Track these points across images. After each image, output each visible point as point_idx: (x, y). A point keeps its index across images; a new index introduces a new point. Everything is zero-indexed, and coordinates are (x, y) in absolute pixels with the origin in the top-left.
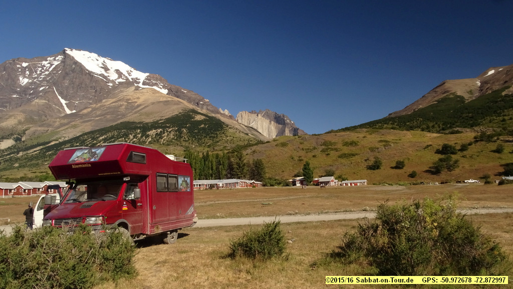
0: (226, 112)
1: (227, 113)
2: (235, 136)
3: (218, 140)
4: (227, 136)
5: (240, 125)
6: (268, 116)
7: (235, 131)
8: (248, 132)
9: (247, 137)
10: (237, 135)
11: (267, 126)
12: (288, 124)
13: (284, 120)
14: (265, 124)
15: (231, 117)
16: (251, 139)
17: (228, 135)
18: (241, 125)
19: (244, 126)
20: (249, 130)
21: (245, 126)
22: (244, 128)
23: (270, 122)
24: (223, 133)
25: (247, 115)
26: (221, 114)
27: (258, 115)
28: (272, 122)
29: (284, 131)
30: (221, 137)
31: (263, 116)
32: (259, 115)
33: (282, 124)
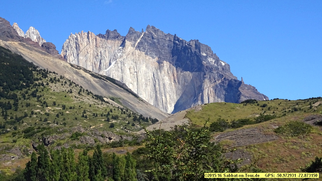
0: (33, 34)
1: (34, 38)
2: (67, 104)
3: (19, 114)
4: (45, 104)
5: (77, 73)
6: (153, 45)
7: (67, 88)
8: (102, 92)
9: (102, 107)
10: (74, 100)
11: (151, 75)
12: (211, 69)
13: (199, 59)
14: (143, 68)
15: (48, 48)
16: (114, 113)
17: (49, 101)
18: (82, 72)
19: (88, 76)
20: (105, 87)
21: (93, 75)
22: (88, 82)
23: (159, 62)
24: (34, 95)
25: (93, 43)
26: (21, 39)
27: (123, 45)
28: (166, 64)
29: (200, 89)
30: (28, 105)
31: (138, 47)
32: (128, 43)
33: (191, 71)
